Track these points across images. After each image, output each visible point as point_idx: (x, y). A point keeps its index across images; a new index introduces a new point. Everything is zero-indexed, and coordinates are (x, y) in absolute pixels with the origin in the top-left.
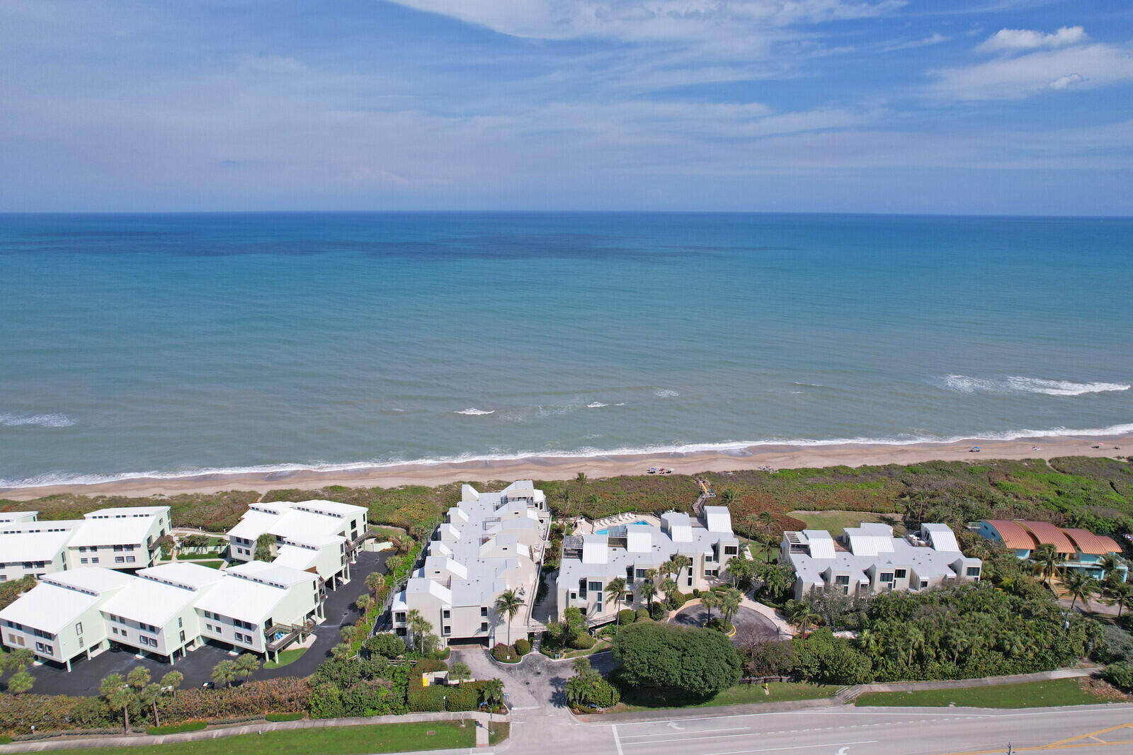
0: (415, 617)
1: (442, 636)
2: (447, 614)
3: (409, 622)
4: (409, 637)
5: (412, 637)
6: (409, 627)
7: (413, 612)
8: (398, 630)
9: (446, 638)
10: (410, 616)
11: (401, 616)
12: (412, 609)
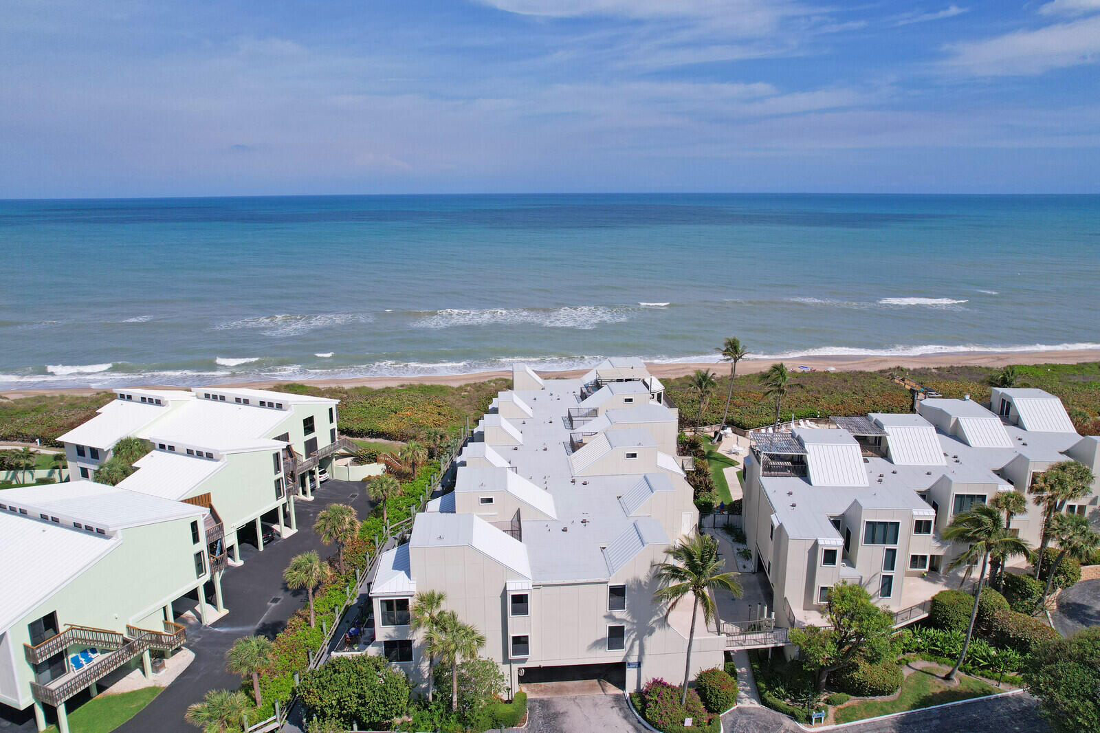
0: (436, 613)
1: (506, 661)
2: (520, 601)
3: (419, 625)
4: (418, 663)
5: (425, 666)
6: (418, 637)
7: (431, 600)
8: (390, 646)
9: (515, 667)
10: (421, 610)
11: (397, 609)
12: (426, 591)
